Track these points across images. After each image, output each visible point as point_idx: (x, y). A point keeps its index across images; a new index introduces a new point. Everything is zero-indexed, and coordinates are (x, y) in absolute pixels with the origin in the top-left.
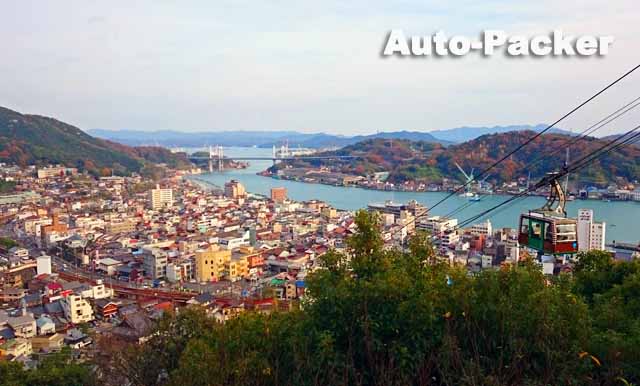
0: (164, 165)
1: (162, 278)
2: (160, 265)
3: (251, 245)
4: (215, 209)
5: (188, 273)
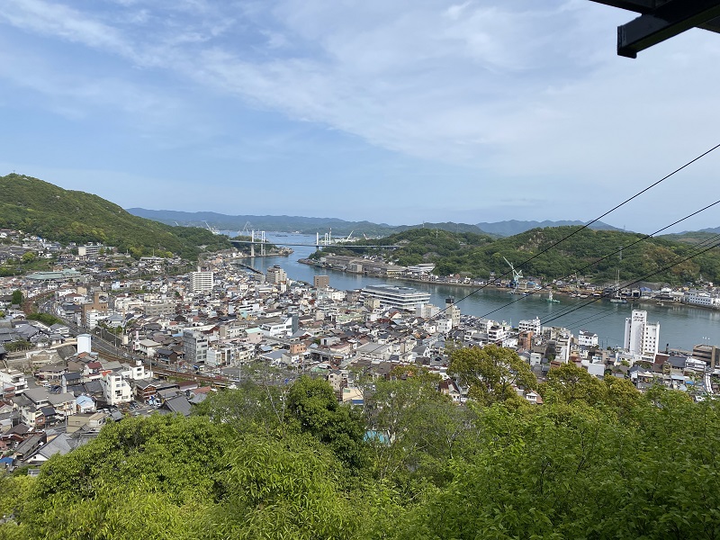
0: (204, 247)
1: (202, 362)
2: (200, 348)
3: (293, 332)
4: (256, 294)
5: (229, 357)
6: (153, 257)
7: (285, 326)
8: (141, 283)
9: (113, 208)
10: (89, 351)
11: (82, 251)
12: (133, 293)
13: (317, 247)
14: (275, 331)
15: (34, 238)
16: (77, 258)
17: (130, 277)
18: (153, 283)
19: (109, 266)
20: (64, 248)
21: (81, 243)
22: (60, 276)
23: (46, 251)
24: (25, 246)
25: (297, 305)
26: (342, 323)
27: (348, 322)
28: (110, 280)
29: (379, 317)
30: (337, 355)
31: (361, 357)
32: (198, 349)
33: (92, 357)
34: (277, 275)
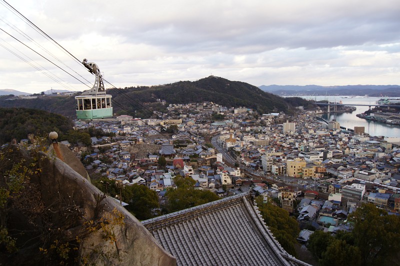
1: (270, 172)
2: (269, 165)
3: (324, 160)
4: (316, 136)
5: (283, 170)
6: (269, 114)
7: (319, 156)
8: (260, 128)
9: (255, 88)
10: (221, 161)
12: (255, 133)
13: (370, 106)
14: (313, 159)
15: (217, 105)
16: (233, 115)
17: (256, 125)
18: (266, 128)
19: (247, 119)
20: (228, 110)
21: (235, 107)
22: (225, 124)
23: (221, 112)
24: (213, 109)
25: (336, 144)
26: (359, 157)
27: (363, 156)
28: (246, 126)
29: (386, 155)
30: (340, 176)
31: (356, 179)
32: (267, 165)
33: (222, 164)
34: (334, 125)
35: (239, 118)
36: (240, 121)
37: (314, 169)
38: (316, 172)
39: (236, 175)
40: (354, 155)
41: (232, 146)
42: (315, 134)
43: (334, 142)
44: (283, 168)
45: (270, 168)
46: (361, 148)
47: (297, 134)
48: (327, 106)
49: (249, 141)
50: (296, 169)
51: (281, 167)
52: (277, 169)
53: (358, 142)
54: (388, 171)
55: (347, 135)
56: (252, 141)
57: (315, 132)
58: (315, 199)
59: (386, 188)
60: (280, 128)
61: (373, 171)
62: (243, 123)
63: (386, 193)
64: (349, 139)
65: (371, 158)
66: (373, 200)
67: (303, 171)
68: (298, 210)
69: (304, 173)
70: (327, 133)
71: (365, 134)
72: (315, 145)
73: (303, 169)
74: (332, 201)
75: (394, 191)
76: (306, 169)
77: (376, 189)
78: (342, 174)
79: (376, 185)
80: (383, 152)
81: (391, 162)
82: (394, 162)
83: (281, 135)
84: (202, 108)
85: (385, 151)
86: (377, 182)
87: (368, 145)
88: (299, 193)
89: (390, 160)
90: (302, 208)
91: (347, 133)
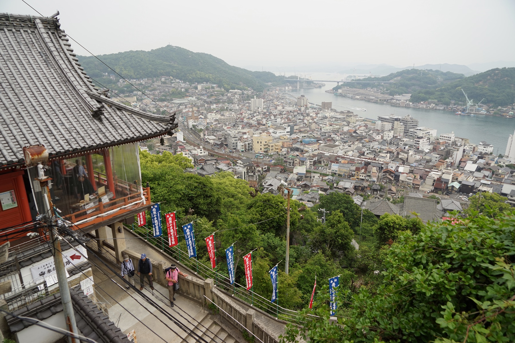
0: (270, 84)
1: (235, 149)
2: (234, 142)
3: (291, 135)
4: (285, 112)
5: (249, 147)
6: (236, 90)
7: (286, 131)
8: (226, 105)
9: (220, 61)
10: (182, 140)
11: (200, 87)
12: (221, 111)
13: (338, 82)
14: (280, 134)
15: (178, 80)
16: (197, 91)
17: (222, 102)
18: (233, 105)
19: (212, 95)
20: (191, 85)
21: (199, 83)
22: (187, 101)
23: (182, 88)
24: (173, 85)
25: (303, 120)
26: (325, 131)
27: (329, 130)
28: (211, 103)
29: (350, 128)
30: (306, 149)
31: (321, 152)
32: (233, 142)
33: (183, 143)
34: (302, 101)
35: (203, 95)
36: (205, 98)
37: (280, 144)
38: (283, 147)
39: (199, 154)
40: (321, 129)
41: (195, 124)
42: (283, 110)
43: (302, 117)
44: (249, 144)
45: (235, 145)
46: (328, 122)
47: (265, 111)
48: (296, 82)
49: (214, 118)
50: (262, 144)
51: (247, 143)
52: (242, 146)
53: (326, 118)
54: (351, 143)
55: (314, 110)
56: (217, 118)
57: (283, 108)
58: (281, 172)
59: (349, 158)
60: (248, 105)
61: (337, 143)
62: (208, 100)
63: (348, 163)
64: (317, 114)
65: (336, 132)
66: (336, 171)
67: (269, 146)
68: (263, 184)
69: (271, 148)
70: (295, 109)
71: (332, 110)
72: (283, 121)
73: (269, 144)
74: (297, 174)
75: (355, 161)
76: (272, 145)
77: (339, 160)
78: (308, 148)
79: (339, 157)
80: (348, 125)
81: (354, 134)
82: (357, 135)
83: (249, 112)
84: (160, 84)
85: (350, 125)
86: (341, 153)
87: (334, 119)
88: (265, 168)
89: (354, 133)
90: (267, 182)
91: (315, 109)
